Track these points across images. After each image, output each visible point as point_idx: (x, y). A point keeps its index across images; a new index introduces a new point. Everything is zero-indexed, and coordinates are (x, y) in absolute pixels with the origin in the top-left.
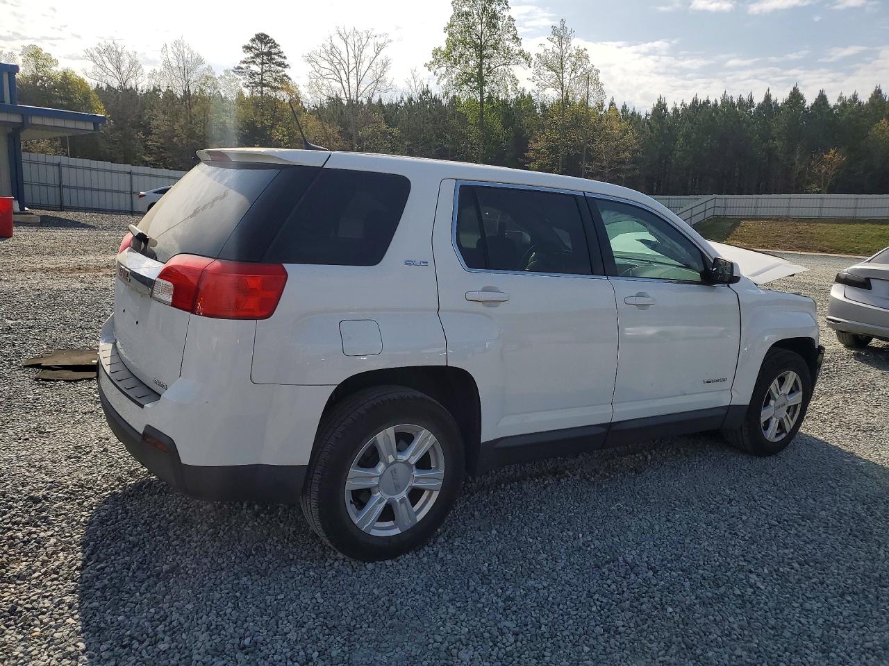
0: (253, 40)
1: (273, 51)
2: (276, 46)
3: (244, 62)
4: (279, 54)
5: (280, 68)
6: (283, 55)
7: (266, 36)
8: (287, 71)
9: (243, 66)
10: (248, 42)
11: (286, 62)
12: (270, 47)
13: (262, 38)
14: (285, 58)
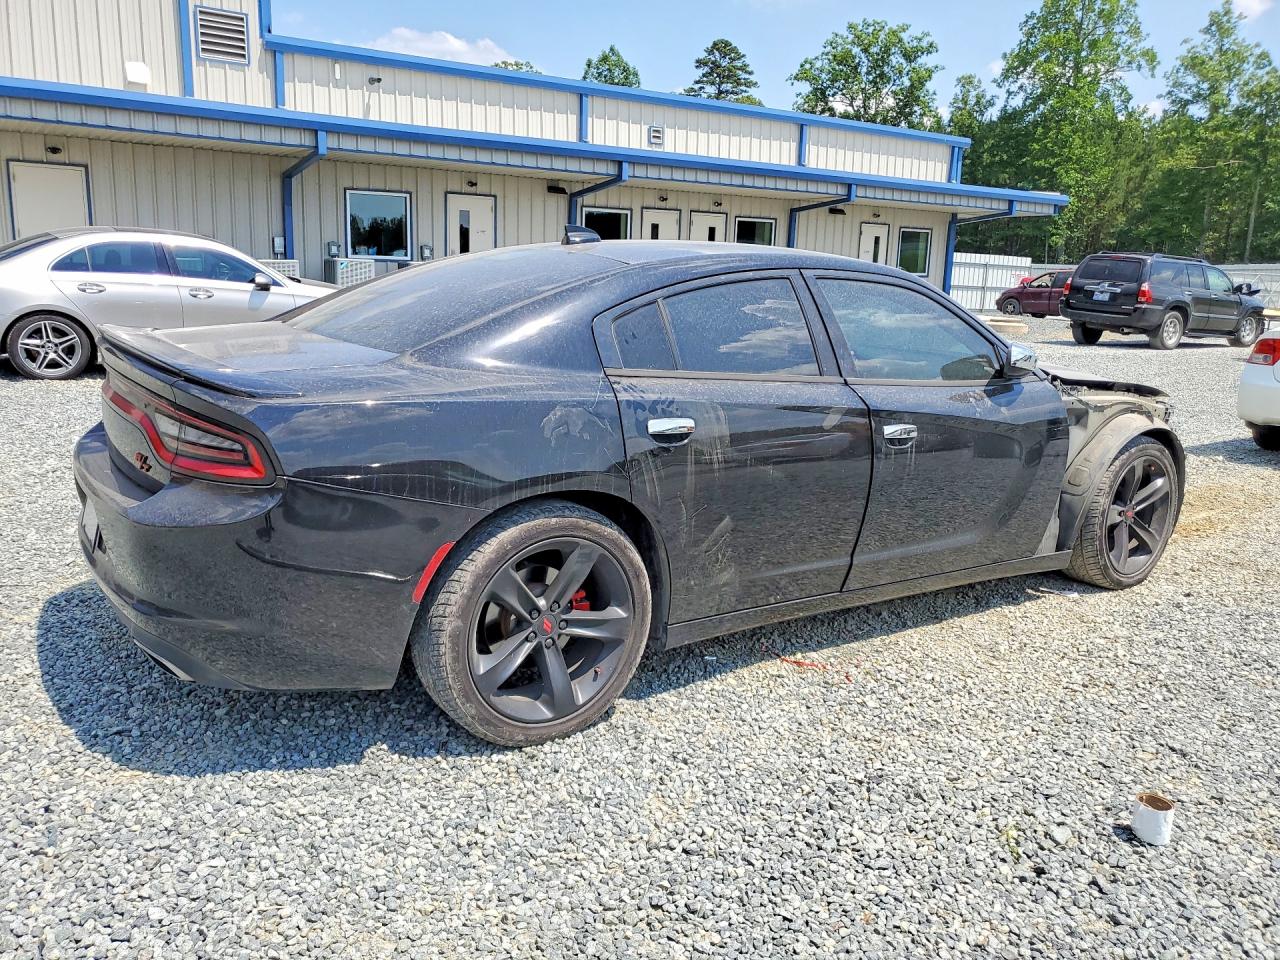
0: (710, 52)
1: (738, 64)
2: (740, 57)
3: (697, 82)
4: (744, 68)
5: (743, 88)
6: (749, 69)
7: (727, 44)
8: (752, 92)
9: (697, 87)
10: (703, 55)
11: (752, 78)
12: (732, 60)
13: (722, 47)
14: (751, 73)
